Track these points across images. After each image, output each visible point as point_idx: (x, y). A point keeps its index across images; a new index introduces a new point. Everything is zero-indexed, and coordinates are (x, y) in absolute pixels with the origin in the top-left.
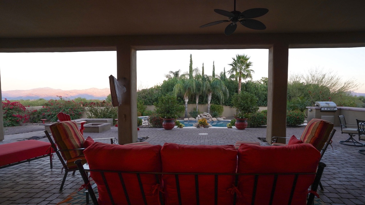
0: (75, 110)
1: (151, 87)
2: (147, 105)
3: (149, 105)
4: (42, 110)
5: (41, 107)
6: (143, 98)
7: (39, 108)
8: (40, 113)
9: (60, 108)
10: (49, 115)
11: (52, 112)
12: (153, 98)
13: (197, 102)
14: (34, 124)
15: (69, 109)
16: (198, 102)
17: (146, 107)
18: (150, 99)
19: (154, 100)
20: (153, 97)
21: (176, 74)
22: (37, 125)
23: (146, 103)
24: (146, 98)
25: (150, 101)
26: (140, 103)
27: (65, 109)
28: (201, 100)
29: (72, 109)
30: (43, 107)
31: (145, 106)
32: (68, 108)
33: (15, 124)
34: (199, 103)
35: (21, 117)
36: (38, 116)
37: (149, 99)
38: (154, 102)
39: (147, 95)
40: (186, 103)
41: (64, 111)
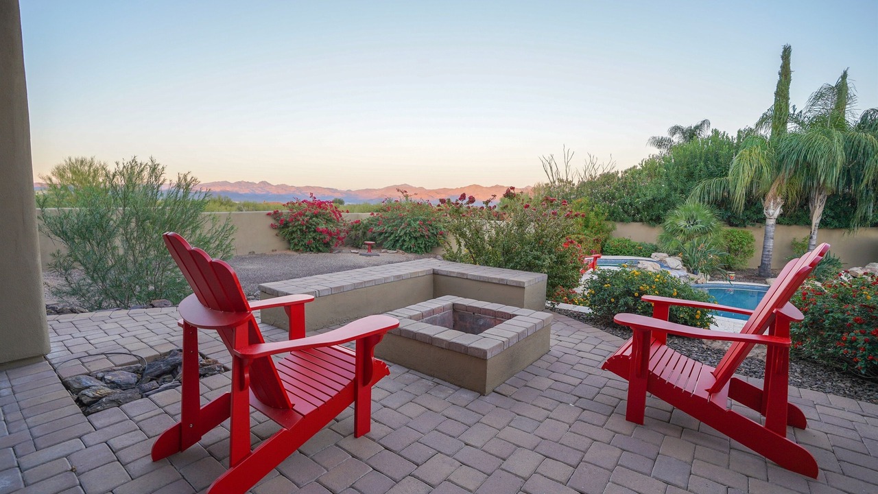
0: (431, 226)
1: (632, 166)
2: (615, 221)
3: (622, 221)
4: (371, 222)
5: (368, 215)
6: (604, 198)
7: (365, 216)
8: (366, 227)
9: (402, 219)
10: (381, 234)
11: (386, 227)
12: (639, 202)
13: (816, 219)
14: (352, 251)
15: (418, 222)
16: (818, 221)
17: (615, 229)
18: (626, 204)
19: (640, 207)
20: (638, 197)
21: (691, 134)
22: (357, 253)
23: (613, 216)
24: (613, 198)
25: (626, 209)
26: (597, 215)
27: (412, 222)
28: (832, 214)
29: (424, 221)
30: (372, 214)
31: (609, 225)
32: (418, 220)
33: (321, 249)
34: (824, 224)
35: (330, 234)
36: (364, 233)
37: (623, 205)
38: (639, 212)
39: (617, 189)
40: (771, 222)
41: (409, 225)
